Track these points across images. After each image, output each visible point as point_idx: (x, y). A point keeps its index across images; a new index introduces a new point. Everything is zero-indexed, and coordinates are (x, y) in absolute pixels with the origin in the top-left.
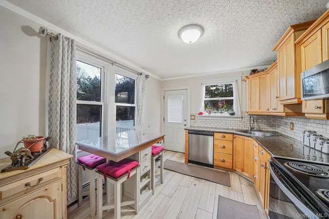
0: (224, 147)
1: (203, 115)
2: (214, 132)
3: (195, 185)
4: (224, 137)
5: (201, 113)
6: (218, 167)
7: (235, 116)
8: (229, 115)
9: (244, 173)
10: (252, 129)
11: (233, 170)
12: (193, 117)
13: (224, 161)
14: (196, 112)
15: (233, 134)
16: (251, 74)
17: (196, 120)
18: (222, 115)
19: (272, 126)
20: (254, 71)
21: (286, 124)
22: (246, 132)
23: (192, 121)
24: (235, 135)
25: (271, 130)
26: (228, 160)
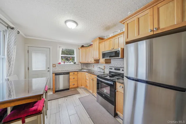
0: (74, 78)
1: (61, 64)
2: (69, 72)
3: (66, 100)
4: (74, 74)
5: (60, 63)
6: (72, 88)
7: (76, 64)
8: (73, 64)
9: (82, 86)
10: (82, 69)
11: (78, 87)
12: (54, 66)
13: (74, 85)
14: (56, 63)
15: (77, 71)
16: (81, 47)
17: (56, 67)
18: (71, 64)
19: (87, 67)
20: (83, 46)
21: (92, 66)
22: (80, 70)
23: (54, 68)
24: (78, 72)
25: (87, 68)
26: (76, 83)
